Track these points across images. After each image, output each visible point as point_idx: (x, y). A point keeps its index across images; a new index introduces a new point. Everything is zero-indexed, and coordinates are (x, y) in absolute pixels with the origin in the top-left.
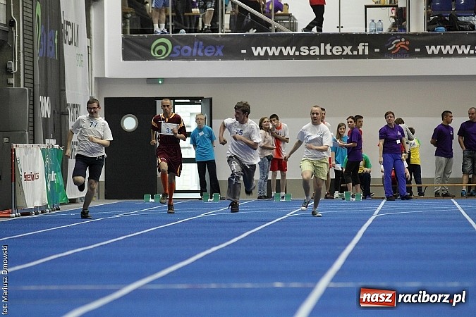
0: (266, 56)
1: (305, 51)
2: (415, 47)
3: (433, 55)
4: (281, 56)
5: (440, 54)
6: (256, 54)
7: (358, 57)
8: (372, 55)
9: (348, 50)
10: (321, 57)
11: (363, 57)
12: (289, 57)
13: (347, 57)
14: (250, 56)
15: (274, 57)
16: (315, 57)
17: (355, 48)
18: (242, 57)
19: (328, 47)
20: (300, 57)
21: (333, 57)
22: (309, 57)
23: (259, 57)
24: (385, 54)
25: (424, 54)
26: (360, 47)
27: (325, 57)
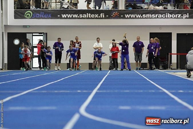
0: (67, 18)
1: (81, 16)
2: (121, 15)
3: (127, 18)
4: (72, 18)
5: (130, 18)
6: (63, 17)
7: (100, 18)
8: (105, 18)
9: (97, 16)
10: (87, 18)
11: (102, 18)
12: (75, 18)
13: (96, 18)
14: (61, 18)
15: (70, 18)
16: (85, 18)
17: (99, 15)
18: (58, 18)
19: (90, 15)
20: (79, 18)
21: (91, 18)
22: (83, 18)
23: (64, 18)
24: (110, 17)
25: (124, 18)
26: (101, 15)
27: (89, 18)
